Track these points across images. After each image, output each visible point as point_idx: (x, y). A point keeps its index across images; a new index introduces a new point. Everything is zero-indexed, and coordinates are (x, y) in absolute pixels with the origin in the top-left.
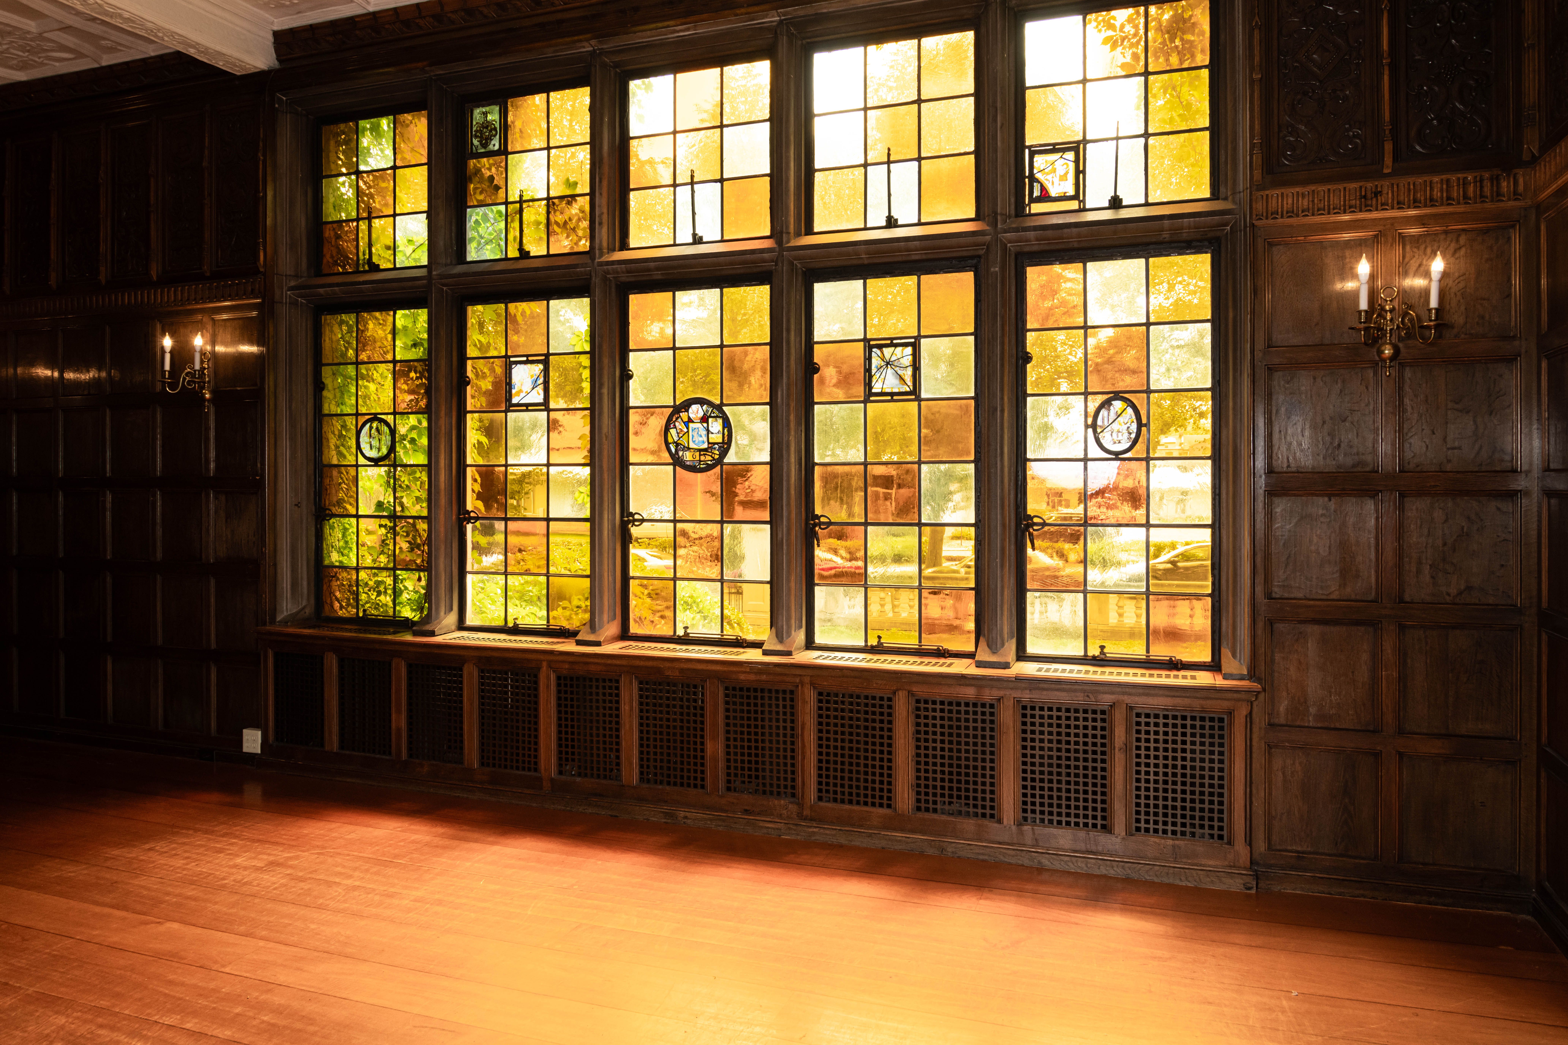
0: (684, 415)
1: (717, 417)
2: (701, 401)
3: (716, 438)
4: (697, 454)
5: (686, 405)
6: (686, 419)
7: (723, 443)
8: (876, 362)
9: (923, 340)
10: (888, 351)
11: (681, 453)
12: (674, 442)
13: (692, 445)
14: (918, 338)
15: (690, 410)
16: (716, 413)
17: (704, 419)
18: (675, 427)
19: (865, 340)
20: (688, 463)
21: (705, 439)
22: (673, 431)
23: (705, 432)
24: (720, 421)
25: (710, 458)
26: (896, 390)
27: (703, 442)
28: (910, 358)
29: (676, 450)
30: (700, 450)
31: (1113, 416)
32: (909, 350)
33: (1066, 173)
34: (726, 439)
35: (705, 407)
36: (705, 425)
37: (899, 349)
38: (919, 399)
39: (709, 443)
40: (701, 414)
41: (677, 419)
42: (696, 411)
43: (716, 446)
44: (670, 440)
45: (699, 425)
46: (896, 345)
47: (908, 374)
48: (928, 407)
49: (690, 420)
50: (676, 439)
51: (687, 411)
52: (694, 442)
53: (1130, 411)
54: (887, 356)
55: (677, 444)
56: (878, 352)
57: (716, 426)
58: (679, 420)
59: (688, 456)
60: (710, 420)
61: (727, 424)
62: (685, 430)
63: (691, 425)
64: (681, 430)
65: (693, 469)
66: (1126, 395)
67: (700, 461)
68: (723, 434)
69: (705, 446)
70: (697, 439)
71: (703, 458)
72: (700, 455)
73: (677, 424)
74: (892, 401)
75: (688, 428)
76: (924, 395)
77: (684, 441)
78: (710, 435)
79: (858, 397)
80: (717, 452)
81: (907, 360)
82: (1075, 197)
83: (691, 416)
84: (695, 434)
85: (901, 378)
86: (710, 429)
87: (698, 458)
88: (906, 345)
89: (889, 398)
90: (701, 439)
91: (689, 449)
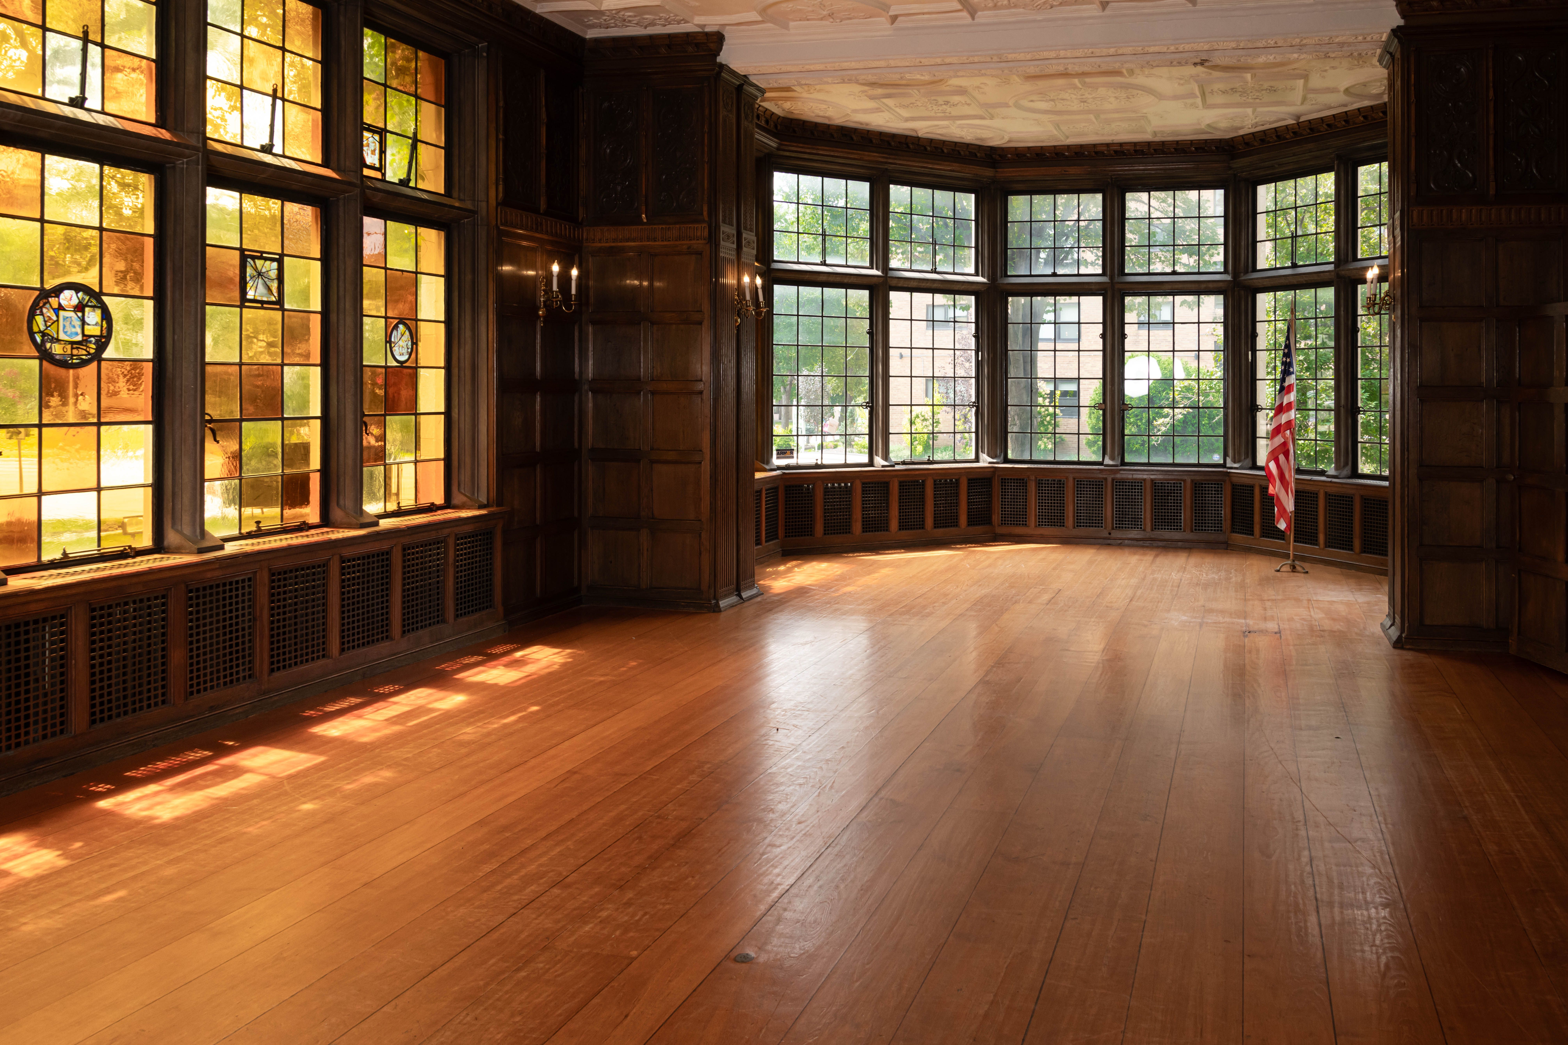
0: (54, 301)
1: (94, 307)
2: (76, 287)
3: (93, 330)
4: (69, 347)
5: (58, 291)
6: (56, 306)
7: (101, 336)
8: (249, 271)
9: (285, 258)
10: (259, 263)
11: (48, 345)
12: (40, 332)
13: (62, 336)
14: (282, 255)
15: (62, 296)
16: (94, 302)
17: (80, 308)
18: (42, 314)
19: (242, 250)
20: (58, 357)
21: (79, 330)
22: (39, 319)
23: (79, 323)
24: (99, 312)
25: (84, 352)
26: (265, 299)
27: (77, 334)
28: (276, 272)
29: (42, 341)
30: (72, 343)
31: (399, 335)
32: (275, 265)
33: (375, 150)
34: (104, 331)
35: (80, 294)
36: (80, 314)
37: (268, 263)
38: (283, 309)
39: (84, 335)
40: (75, 301)
41: (45, 304)
42: (69, 298)
43: (92, 339)
44: (35, 329)
45: (72, 314)
46: (266, 259)
47: (274, 286)
48: (289, 317)
49: (61, 307)
50: (42, 328)
51: (58, 296)
52: (65, 333)
53: (407, 333)
54: (259, 267)
55: (43, 334)
56: (252, 262)
57: (93, 317)
58: (48, 306)
59: (57, 349)
60: (87, 309)
61: (106, 315)
62: (55, 318)
63: (62, 313)
64: (50, 318)
65: (63, 364)
66: (407, 322)
67: (72, 355)
68: (102, 327)
69: (79, 338)
70: (69, 330)
71: (75, 352)
72: (72, 348)
73: (45, 310)
74: (262, 308)
75: (58, 316)
76: (286, 306)
77: (52, 331)
78: (86, 327)
79: (235, 301)
80: (94, 347)
81: (273, 274)
82: (379, 169)
83: (63, 303)
84: (67, 324)
85: (269, 289)
86: (87, 320)
87: (69, 352)
88: (273, 260)
89: (259, 305)
90: (74, 330)
91: (58, 340)
